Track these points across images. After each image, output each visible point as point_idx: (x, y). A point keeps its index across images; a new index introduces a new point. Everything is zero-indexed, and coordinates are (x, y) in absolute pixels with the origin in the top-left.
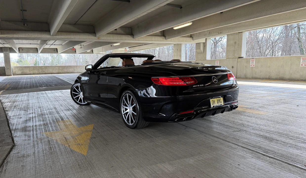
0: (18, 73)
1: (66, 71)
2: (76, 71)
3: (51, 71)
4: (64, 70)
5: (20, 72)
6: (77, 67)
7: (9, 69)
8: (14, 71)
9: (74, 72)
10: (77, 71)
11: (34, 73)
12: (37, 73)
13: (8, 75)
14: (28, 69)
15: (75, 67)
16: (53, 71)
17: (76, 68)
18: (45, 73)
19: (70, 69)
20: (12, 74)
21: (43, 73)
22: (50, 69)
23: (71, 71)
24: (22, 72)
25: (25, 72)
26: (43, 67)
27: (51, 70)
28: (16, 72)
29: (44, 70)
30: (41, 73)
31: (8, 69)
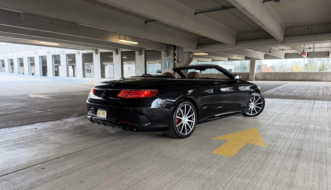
0: (260, 79)
1: (311, 78)
2: (324, 79)
3: (294, 78)
4: (309, 77)
5: (262, 78)
6: (327, 74)
8: (257, 76)
9: (322, 80)
10: (326, 79)
11: (275, 79)
12: (277, 79)
13: (251, 80)
14: (270, 75)
15: (325, 73)
16: (296, 78)
17: (325, 75)
18: (286, 79)
19: (317, 77)
20: (254, 79)
21: (284, 79)
22: (292, 76)
23: (318, 79)
24: (264, 78)
25: (267, 78)
26: (285, 74)
27: (294, 76)
28: (259, 78)
29: (286, 76)
30: (282, 79)
31: (251, 74)
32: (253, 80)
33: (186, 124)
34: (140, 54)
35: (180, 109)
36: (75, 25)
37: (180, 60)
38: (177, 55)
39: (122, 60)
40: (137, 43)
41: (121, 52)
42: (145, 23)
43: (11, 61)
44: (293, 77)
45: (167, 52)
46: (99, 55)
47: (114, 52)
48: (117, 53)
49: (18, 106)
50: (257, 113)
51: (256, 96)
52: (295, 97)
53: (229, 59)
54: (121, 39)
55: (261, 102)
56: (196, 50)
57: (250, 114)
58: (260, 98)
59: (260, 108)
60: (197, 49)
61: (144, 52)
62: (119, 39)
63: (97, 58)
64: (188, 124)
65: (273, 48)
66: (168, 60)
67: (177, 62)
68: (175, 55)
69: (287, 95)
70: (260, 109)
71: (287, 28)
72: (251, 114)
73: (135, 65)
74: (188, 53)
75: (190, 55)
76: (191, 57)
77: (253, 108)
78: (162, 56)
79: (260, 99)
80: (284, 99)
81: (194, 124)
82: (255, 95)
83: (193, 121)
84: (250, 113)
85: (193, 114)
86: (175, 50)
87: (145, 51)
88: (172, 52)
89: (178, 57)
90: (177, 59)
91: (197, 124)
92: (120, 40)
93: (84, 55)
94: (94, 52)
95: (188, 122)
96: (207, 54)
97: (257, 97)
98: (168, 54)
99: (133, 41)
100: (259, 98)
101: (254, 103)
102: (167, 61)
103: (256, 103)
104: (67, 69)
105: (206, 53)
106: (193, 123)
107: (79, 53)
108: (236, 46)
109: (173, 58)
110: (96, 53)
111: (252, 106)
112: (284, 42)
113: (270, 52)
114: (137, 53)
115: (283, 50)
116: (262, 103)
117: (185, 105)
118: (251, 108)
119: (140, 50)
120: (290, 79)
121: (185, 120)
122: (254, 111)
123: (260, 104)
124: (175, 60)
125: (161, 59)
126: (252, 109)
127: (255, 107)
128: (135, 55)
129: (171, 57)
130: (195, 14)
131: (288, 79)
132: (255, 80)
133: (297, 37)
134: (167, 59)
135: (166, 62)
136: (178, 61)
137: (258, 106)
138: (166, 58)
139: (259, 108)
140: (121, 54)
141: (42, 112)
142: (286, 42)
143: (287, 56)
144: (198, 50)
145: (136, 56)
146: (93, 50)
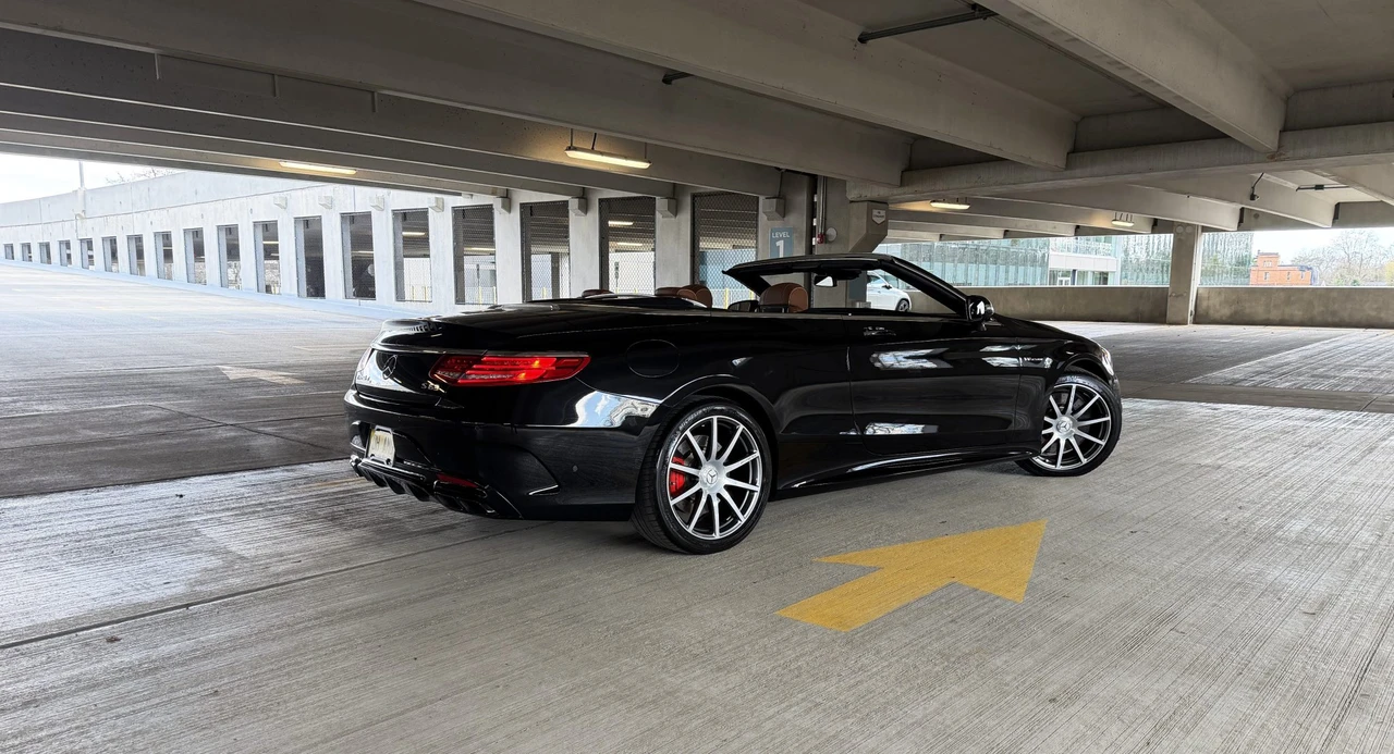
0: (1217, 316)
3: (1373, 313)
5: (1226, 312)
7: (1182, 295)
8: (1204, 304)
11: (1287, 317)
12: (1297, 319)
13: (1174, 319)
14: (1263, 299)
16: (1383, 315)
18: (1337, 320)
20: (1190, 318)
21: (1330, 319)
22: (1368, 304)
24: (1236, 313)
25: (1247, 311)
26: (1335, 294)
27: (1375, 306)
28: (1211, 312)
29: (1336, 306)
30: (1319, 319)
31: (1177, 296)
32: (1184, 323)
33: (719, 495)
34: (675, 210)
35: (688, 433)
36: (370, 96)
37: (831, 232)
38: (820, 212)
39: (606, 236)
40: (644, 165)
41: (601, 201)
42: (664, 81)
43: (197, 239)
44: (1370, 311)
45: (782, 201)
46: (516, 214)
47: (573, 203)
48: (585, 207)
49: (163, 412)
50: (1084, 461)
51: (1078, 389)
52: (1335, 397)
53: (1078, 227)
54: (575, 149)
55: (1104, 416)
56: (901, 190)
57: (1053, 467)
58: (1098, 396)
59: (1101, 439)
60: (902, 184)
61: (688, 201)
62: (569, 149)
63: (507, 227)
64: (727, 496)
65: (1269, 178)
66: (784, 234)
67: (821, 242)
68: (812, 214)
69: (1299, 388)
70: (1098, 445)
71: (1299, 91)
72: (1059, 467)
73: (653, 256)
74: (866, 204)
75: (875, 212)
76: (879, 220)
77: (1068, 440)
78: (762, 218)
79: (1098, 400)
80: (1273, 405)
81: (756, 496)
82: (1074, 386)
83: (754, 483)
84: (1054, 460)
85: (751, 458)
86: (813, 191)
87: (694, 197)
88: (801, 199)
89: (825, 219)
90: (819, 231)
91: (770, 500)
92: (572, 154)
93: (460, 214)
94: (496, 202)
95: (729, 488)
96: (966, 207)
97: (1084, 395)
98: (783, 210)
99: (626, 158)
100: (1092, 396)
101: (1072, 419)
102: (780, 239)
103: (1080, 420)
104: (396, 268)
105: (957, 201)
106: (752, 492)
107: (440, 207)
108: (1068, 172)
109: (804, 227)
110: (503, 207)
111: (1063, 430)
112: (1281, 154)
113: (1253, 197)
114: (661, 203)
115: (1319, 187)
116: (1109, 418)
117: (715, 418)
118: (1058, 441)
119: (674, 195)
120: (1358, 316)
121: (714, 479)
122: (1071, 456)
123: (1100, 423)
124: (811, 231)
125: (757, 227)
126: (1063, 443)
127: (1075, 436)
128: (654, 214)
129: (797, 219)
130: (863, 39)
131: (1347, 320)
132: (1196, 321)
133: (1342, 130)
134: (780, 230)
135: (778, 244)
136: (824, 238)
137: (1093, 430)
138: (778, 223)
139: (1093, 442)
140: (600, 208)
141: (239, 434)
142: (1289, 154)
143: (1343, 215)
144: (906, 189)
145: (658, 216)
146: (493, 194)
